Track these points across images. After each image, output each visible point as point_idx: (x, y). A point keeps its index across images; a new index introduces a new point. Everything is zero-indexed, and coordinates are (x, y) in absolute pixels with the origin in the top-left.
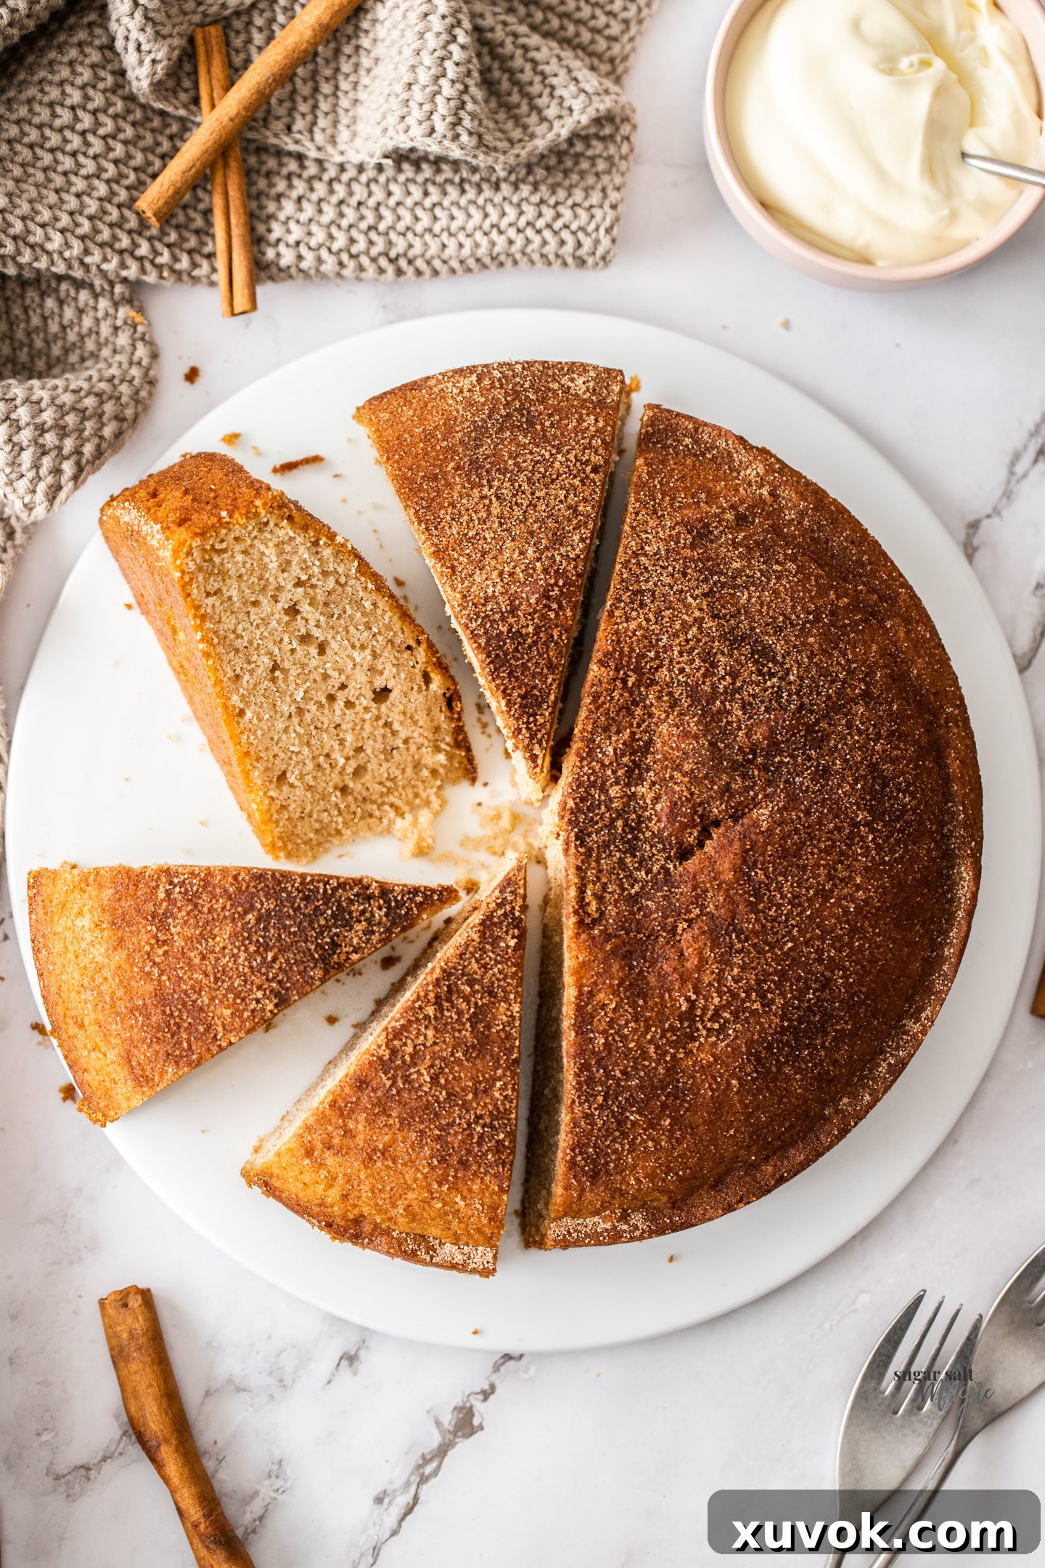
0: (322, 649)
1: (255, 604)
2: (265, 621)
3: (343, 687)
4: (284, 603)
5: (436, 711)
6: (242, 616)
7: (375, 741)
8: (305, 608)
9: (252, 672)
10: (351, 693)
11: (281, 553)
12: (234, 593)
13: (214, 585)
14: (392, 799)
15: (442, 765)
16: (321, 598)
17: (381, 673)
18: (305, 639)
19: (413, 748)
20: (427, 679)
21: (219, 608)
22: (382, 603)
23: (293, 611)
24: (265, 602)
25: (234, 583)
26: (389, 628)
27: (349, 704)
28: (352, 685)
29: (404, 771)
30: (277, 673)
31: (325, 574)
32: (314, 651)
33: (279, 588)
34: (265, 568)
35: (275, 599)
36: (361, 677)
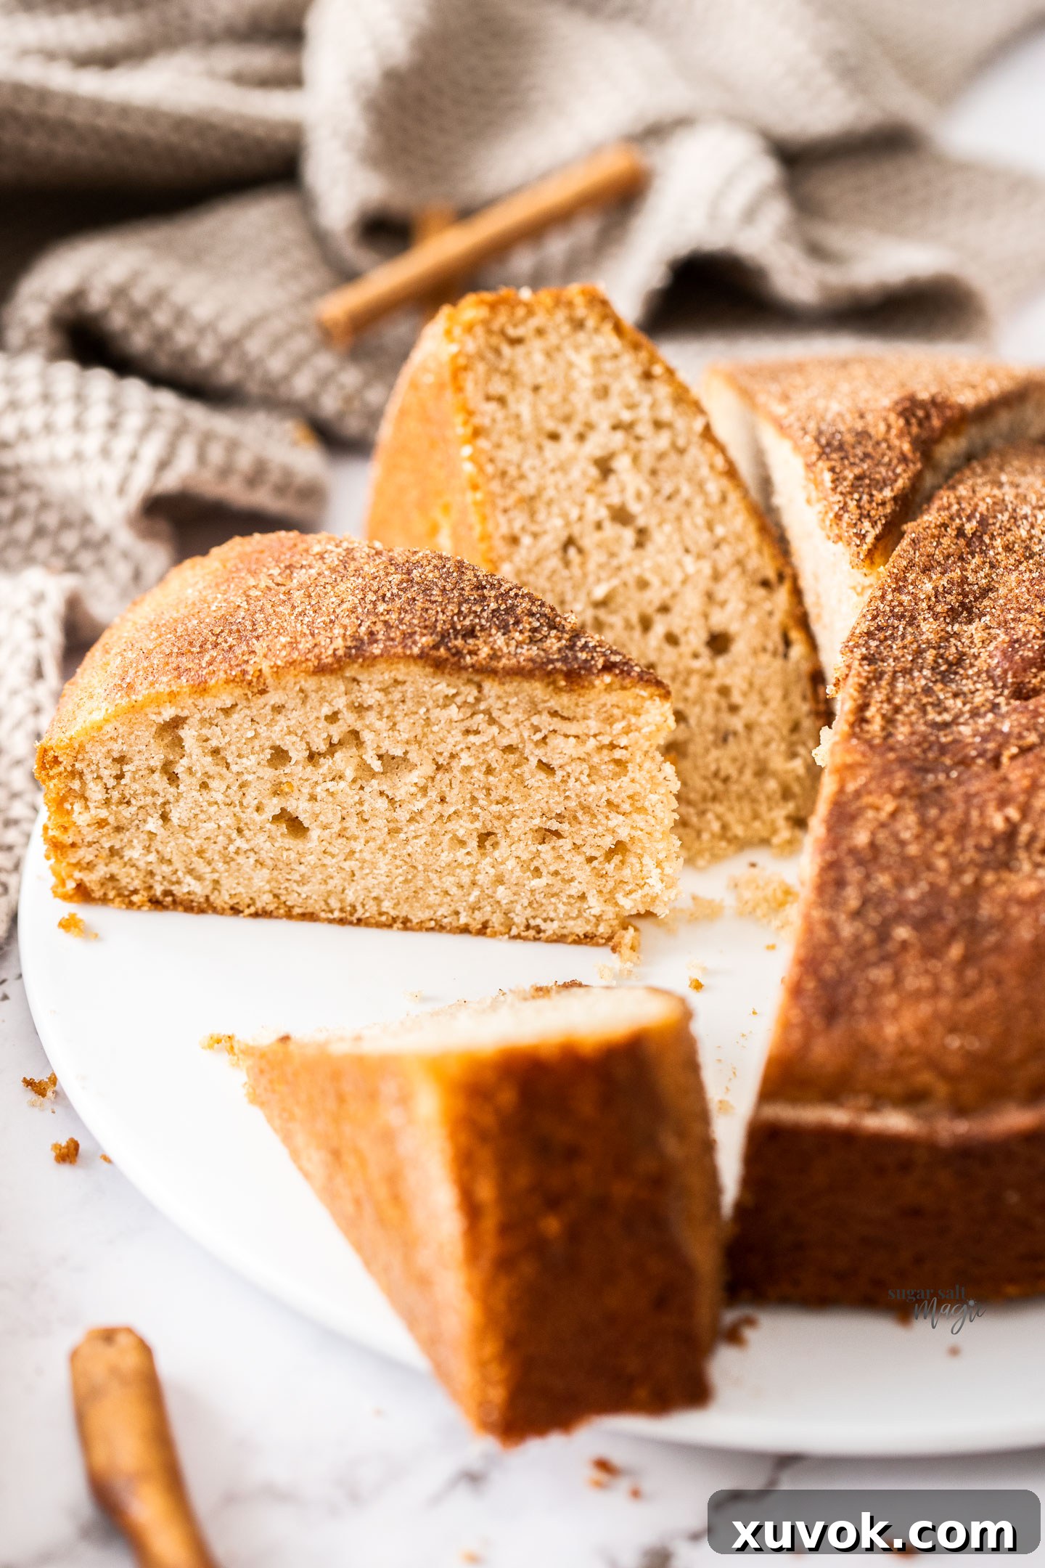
0: (643, 535)
1: (554, 437)
2: (563, 468)
3: (664, 609)
4: (594, 446)
5: (796, 698)
6: (532, 448)
7: (704, 709)
8: (622, 463)
9: (535, 536)
10: (675, 622)
11: (598, 372)
12: (525, 411)
13: (499, 386)
14: (719, 808)
15: (798, 779)
16: (647, 461)
17: (723, 604)
18: (621, 516)
19: (758, 738)
20: (787, 643)
21: (501, 426)
22: (734, 497)
23: (605, 467)
24: (568, 435)
25: (528, 396)
26: (740, 538)
27: (672, 639)
28: (677, 608)
29: (741, 771)
30: (572, 552)
31: (658, 425)
32: (629, 535)
33: (590, 426)
34: (571, 386)
35: (581, 437)
36: (692, 601)
